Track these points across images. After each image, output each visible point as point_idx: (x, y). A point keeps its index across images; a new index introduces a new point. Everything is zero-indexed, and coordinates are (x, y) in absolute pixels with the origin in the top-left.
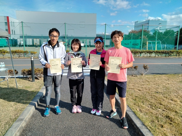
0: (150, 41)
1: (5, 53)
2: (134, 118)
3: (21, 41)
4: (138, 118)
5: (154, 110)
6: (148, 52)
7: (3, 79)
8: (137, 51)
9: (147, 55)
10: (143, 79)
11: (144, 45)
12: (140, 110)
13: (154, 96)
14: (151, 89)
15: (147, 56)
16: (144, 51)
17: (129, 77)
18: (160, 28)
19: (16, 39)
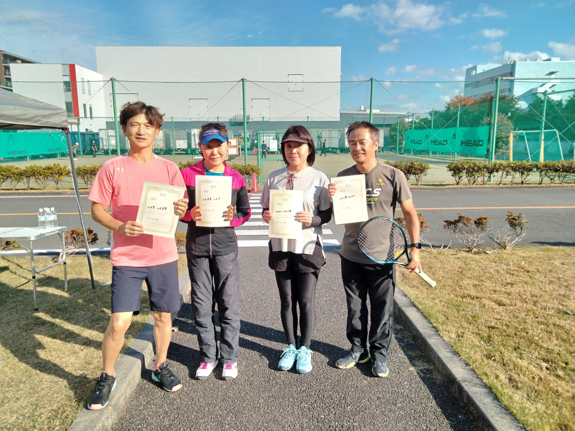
0: (522, 131)
1: (62, 174)
2: (493, 412)
3: (111, 138)
4: (507, 410)
5: (563, 383)
6: (515, 170)
7: (53, 259)
8: (478, 164)
9: (514, 178)
10: (508, 264)
11: (500, 143)
12: (510, 379)
13: (554, 325)
14: (540, 300)
15: (512, 183)
16: (501, 165)
17: (459, 255)
18: (553, 89)
19: (95, 130)
